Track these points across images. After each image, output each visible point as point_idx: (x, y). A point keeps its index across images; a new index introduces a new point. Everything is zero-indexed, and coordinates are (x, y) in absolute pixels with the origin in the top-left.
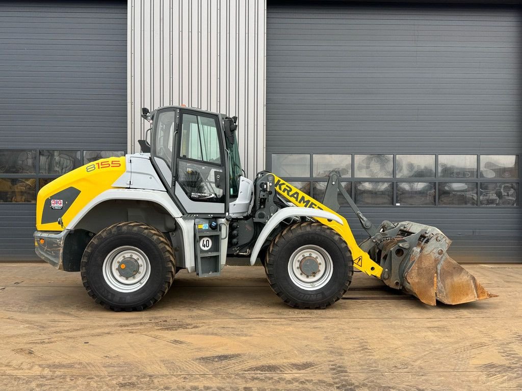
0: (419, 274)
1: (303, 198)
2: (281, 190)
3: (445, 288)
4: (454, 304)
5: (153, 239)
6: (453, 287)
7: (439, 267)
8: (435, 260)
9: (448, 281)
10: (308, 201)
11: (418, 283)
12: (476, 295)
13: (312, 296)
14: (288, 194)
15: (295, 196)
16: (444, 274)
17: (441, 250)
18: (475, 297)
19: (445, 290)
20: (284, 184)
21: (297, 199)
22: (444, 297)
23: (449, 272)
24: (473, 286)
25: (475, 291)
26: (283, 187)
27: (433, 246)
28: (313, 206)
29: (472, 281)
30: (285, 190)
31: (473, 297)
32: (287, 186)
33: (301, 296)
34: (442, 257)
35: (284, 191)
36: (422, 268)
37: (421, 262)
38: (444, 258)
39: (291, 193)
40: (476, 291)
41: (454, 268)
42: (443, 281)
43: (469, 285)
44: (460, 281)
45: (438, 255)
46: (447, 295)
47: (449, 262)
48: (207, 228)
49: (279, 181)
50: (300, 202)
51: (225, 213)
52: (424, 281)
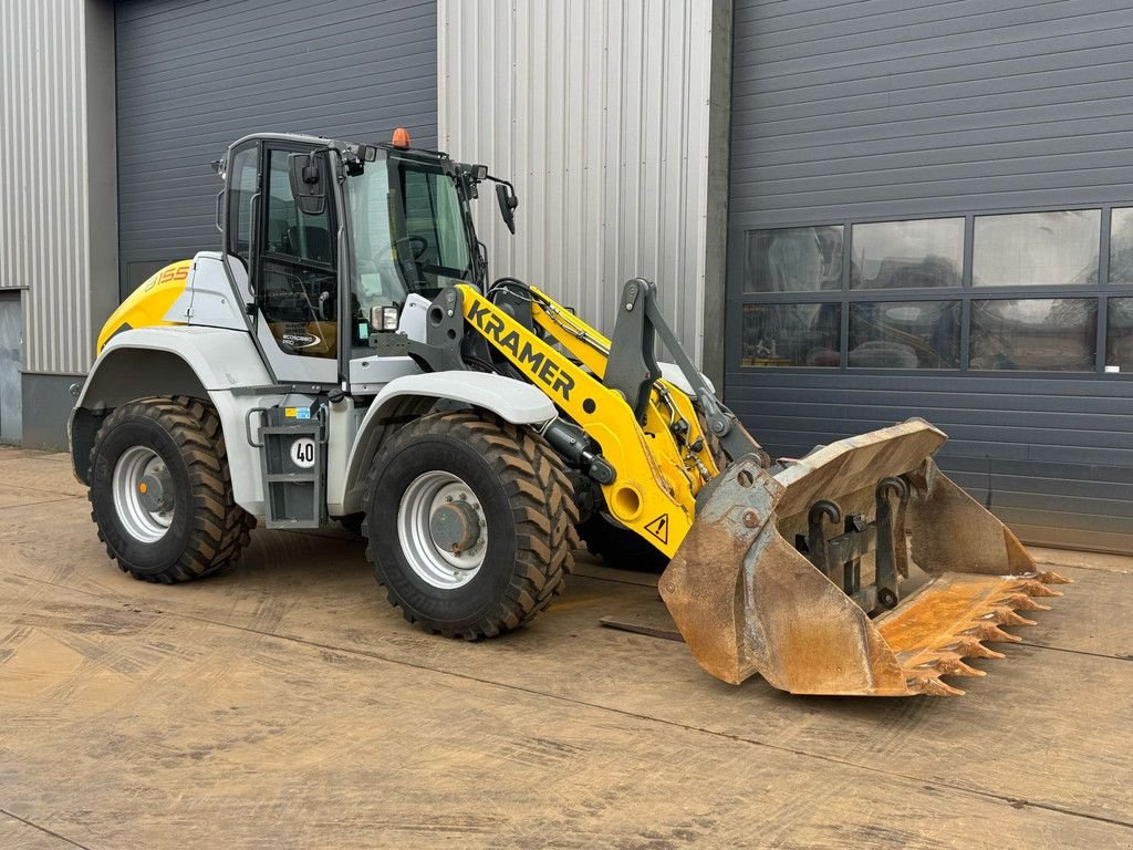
0: (691, 581)
1: (528, 347)
2: (481, 327)
3: (768, 634)
4: (794, 691)
5: (173, 435)
6: (794, 635)
7: (751, 567)
8: (735, 545)
9: (779, 615)
10: (540, 357)
11: (689, 608)
12: (869, 677)
13: (441, 603)
14: (497, 338)
15: (512, 342)
16: (765, 589)
17: (752, 514)
18: (865, 682)
19: (771, 641)
20: (486, 311)
21: (514, 349)
22: (766, 663)
23: (780, 587)
24: (860, 645)
25: (865, 662)
26: (486, 319)
27: (730, 501)
28: (551, 369)
29: (856, 628)
30: (490, 325)
31: (857, 680)
32: (494, 316)
33: (419, 599)
34: (757, 538)
35: (487, 331)
36: (699, 564)
37: (697, 546)
38: (764, 539)
39: (502, 336)
40: (871, 662)
41: (798, 576)
42: (763, 613)
43: (844, 639)
44: (816, 620)
45: (744, 530)
46: (774, 657)
47: (782, 555)
48: (308, 416)
49: (477, 304)
50: (521, 359)
51: (340, 383)
52: (705, 605)
